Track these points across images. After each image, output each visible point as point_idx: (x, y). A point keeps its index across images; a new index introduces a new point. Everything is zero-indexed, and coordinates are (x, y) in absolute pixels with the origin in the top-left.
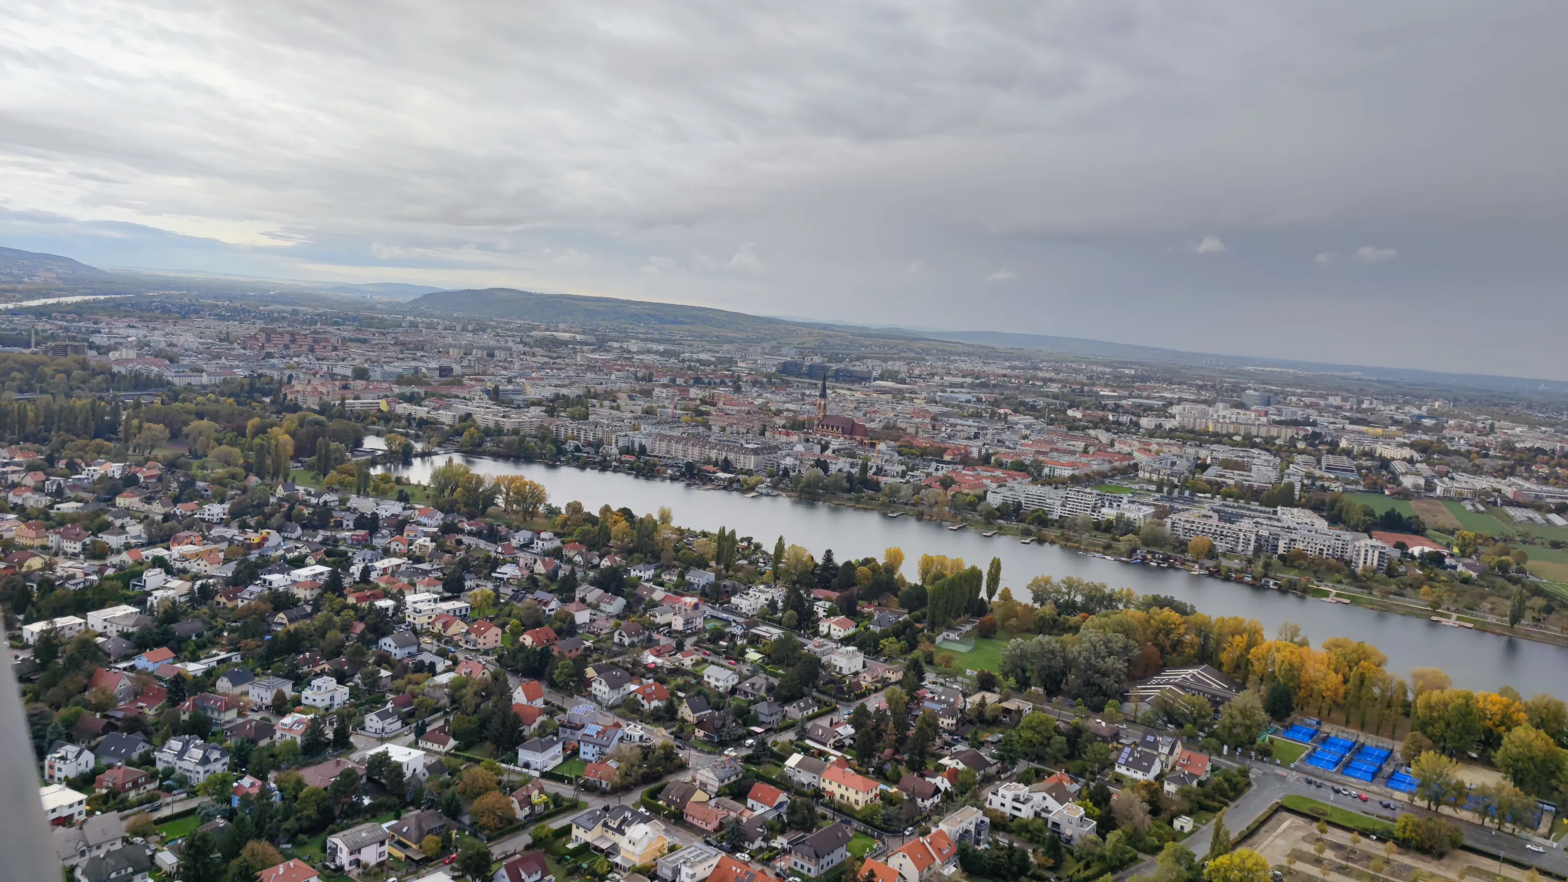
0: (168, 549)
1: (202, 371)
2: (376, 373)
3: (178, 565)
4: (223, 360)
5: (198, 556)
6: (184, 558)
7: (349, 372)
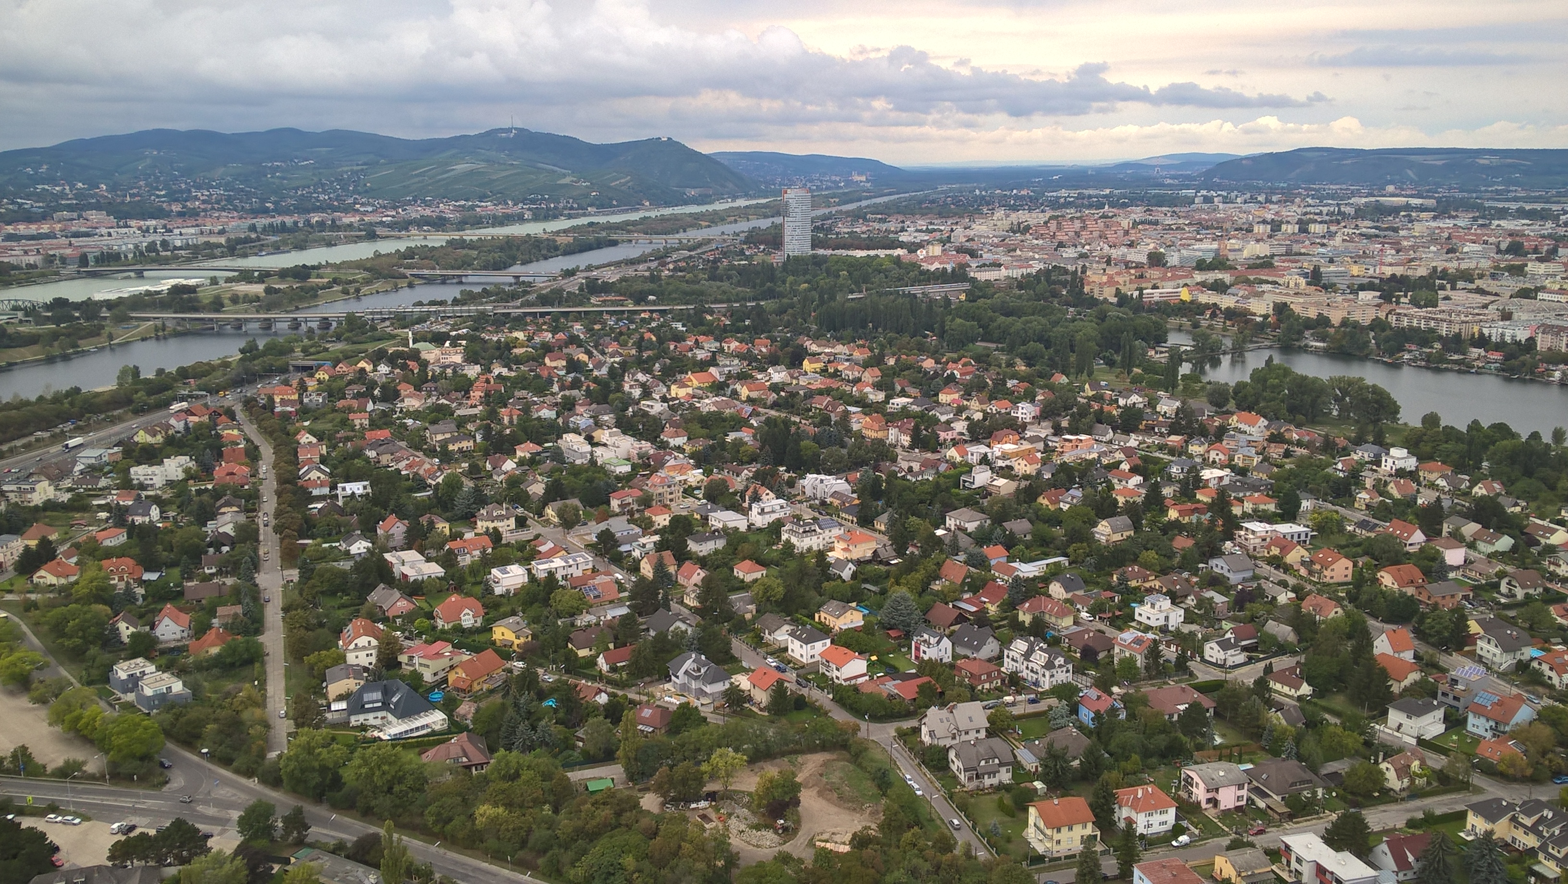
0: (989, 446)
1: (1000, 265)
2: (1173, 259)
3: (1000, 463)
4: (1018, 252)
5: (1018, 455)
6: (1004, 457)
7: (1144, 259)
